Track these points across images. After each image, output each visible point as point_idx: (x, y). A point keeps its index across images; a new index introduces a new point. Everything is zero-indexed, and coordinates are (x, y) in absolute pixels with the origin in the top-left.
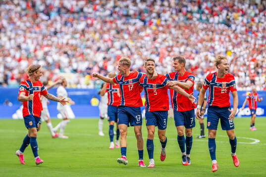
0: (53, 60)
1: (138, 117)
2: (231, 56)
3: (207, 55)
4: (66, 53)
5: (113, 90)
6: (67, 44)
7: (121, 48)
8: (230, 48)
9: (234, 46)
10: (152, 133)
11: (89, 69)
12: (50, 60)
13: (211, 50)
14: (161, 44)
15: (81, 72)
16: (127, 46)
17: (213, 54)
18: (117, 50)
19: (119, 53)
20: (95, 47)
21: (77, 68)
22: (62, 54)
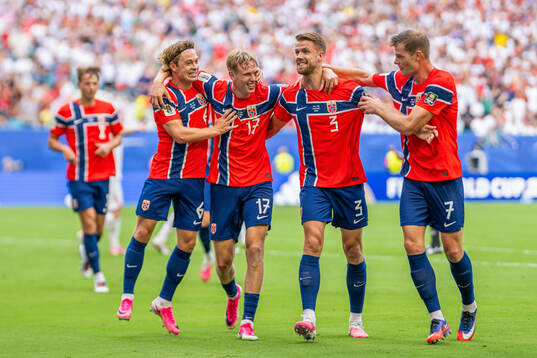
0: (55, 59)
1: (264, 203)
2: (505, 46)
3: (445, 45)
4: (86, 40)
5: (86, 121)
6: (90, 17)
7: (226, 28)
8: (504, 25)
9: (513, 19)
10: (316, 241)
11: (145, 80)
12: (45, 58)
13: (455, 31)
14: (328, 15)
15: (125, 88)
16: (242, 22)
17: (459, 41)
18: (216, 32)
19: (220, 39)
20: (160, 26)
21: (114, 78)
22: (77, 43)
